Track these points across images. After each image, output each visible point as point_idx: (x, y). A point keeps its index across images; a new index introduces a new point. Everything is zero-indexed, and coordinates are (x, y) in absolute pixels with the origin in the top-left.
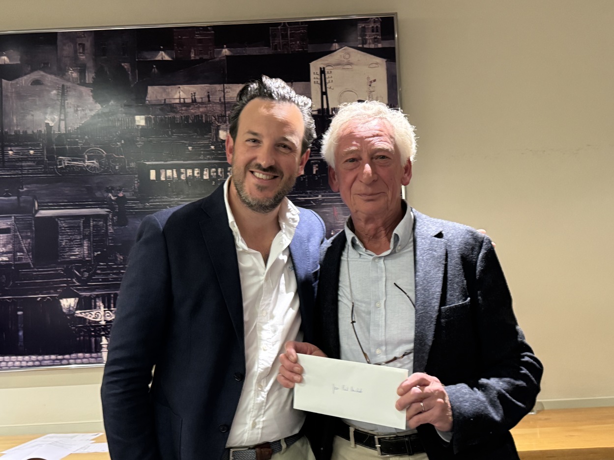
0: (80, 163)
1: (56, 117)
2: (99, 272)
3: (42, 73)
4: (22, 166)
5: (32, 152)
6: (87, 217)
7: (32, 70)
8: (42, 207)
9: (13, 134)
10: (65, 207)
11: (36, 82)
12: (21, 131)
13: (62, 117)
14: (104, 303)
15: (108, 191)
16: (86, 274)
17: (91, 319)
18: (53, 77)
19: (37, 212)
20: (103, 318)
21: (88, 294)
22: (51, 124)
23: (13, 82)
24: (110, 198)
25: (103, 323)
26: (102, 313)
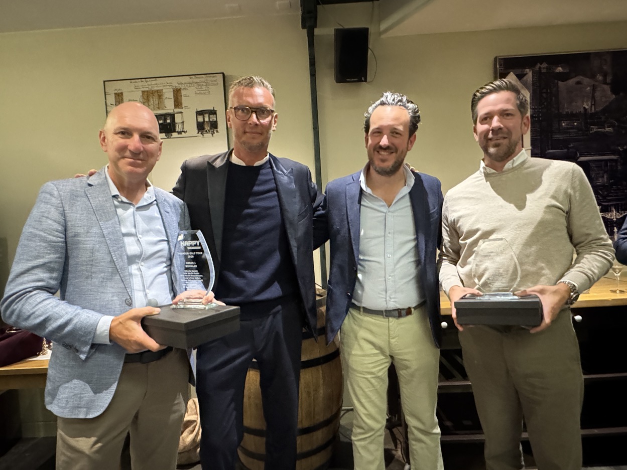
0: (603, 130)
1: (590, 104)
2: (613, 191)
3: (582, 77)
4: (569, 132)
5: (575, 124)
6: (606, 161)
7: (576, 76)
8: (581, 155)
9: (565, 113)
10: (594, 155)
11: (578, 83)
12: (569, 112)
13: (593, 103)
14: (615, 208)
15: (618, 146)
16: (606, 193)
17: (608, 217)
18: (588, 79)
19: (578, 158)
20: (615, 217)
21: (607, 204)
22: (587, 107)
23: (565, 83)
24: (619, 150)
25: (615, 219)
26: (614, 214)
